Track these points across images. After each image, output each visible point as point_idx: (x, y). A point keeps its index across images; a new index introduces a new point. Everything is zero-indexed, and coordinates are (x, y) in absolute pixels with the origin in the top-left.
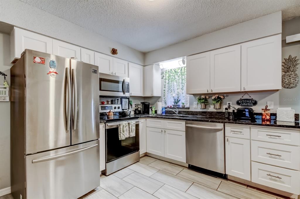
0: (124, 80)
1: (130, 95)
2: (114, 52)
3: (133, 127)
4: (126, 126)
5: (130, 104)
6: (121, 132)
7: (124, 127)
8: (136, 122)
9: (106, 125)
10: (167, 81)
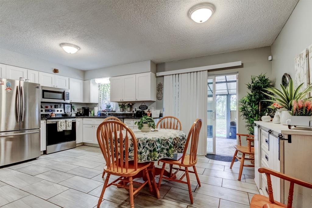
0: (64, 91)
1: (71, 102)
2: (56, 71)
3: (69, 123)
4: (63, 123)
5: (73, 108)
6: (59, 126)
7: (62, 123)
8: (73, 120)
9: (47, 121)
10: (102, 92)
